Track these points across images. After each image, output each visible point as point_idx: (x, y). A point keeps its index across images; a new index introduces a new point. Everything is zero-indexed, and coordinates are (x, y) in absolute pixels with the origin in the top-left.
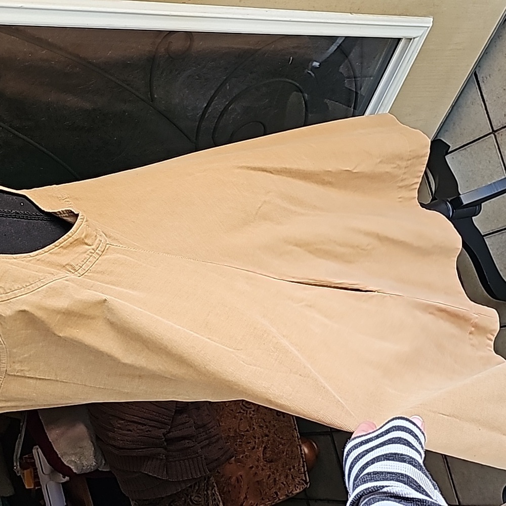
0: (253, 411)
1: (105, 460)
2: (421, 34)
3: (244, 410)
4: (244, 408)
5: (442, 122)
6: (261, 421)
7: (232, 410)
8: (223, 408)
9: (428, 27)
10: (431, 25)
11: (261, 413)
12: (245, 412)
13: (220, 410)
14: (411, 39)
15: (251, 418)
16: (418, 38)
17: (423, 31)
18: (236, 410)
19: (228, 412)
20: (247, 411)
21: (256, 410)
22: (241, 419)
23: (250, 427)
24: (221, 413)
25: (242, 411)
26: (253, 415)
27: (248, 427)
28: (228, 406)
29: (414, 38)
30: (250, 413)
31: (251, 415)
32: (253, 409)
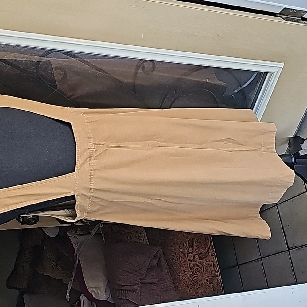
0: (199, 285)
1: (112, 296)
2: (277, 71)
3: (193, 283)
4: (193, 282)
5: (301, 122)
6: (203, 292)
7: (186, 282)
8: (181, 280)
9: (281, 67)
10: (283, 66)
11: (204, 287)
12: (194, 285)
13: (179, 280)
14: (272, 73)
15: (197, 289)
16: (276, 73)
17: (278, 69)
18: (189, 282)
19: (184, 283)
20: (195, 285)
21: (201, 285)
22: (191, 288)
23: (196, 294)
24: (179, 282)
25: (192, 283)
26: (199, 287)
27: (195, 294)
28: (184, 279)
29: (274, 73)
30: (197, 286)
31: (197, 287)
32: (199, 284)
